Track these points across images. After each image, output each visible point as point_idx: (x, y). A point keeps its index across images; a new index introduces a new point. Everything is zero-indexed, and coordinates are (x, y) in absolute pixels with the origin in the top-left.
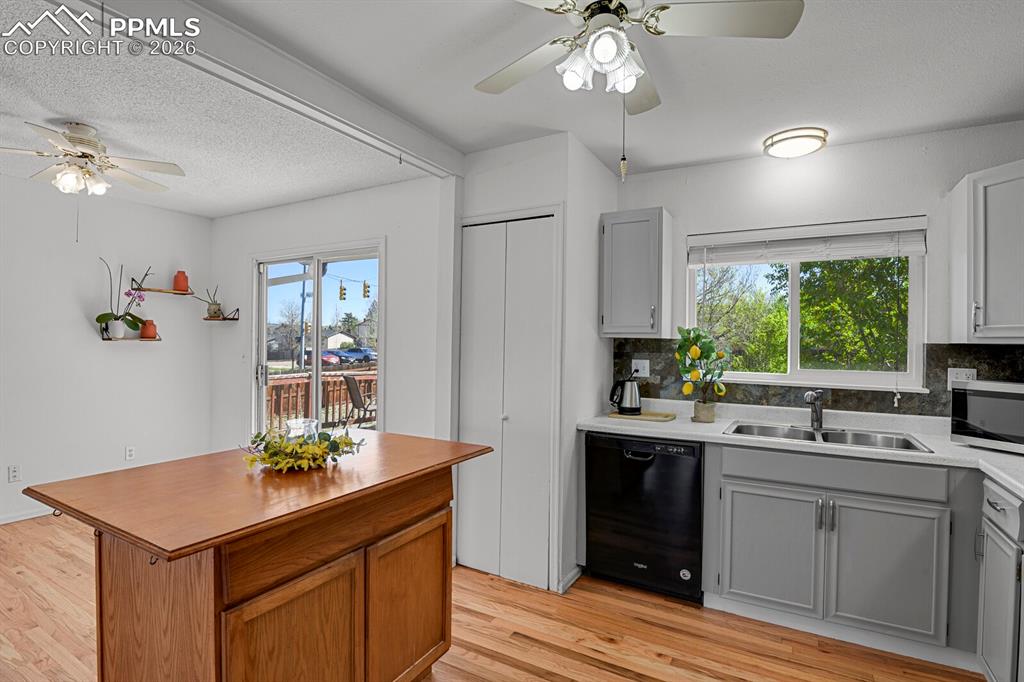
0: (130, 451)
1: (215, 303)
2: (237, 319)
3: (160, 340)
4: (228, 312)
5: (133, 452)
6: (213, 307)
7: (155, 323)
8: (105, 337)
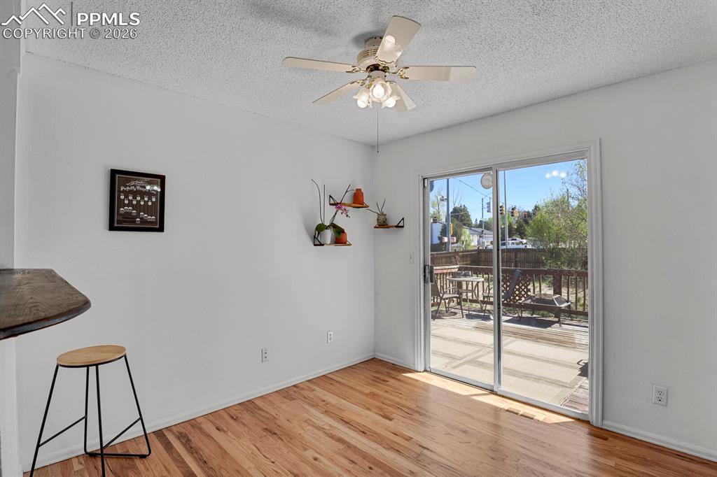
0: (330, 335)
1: (382, 214)
2: (403, 227)
3: (350, 245)
4: (394, 221)
5: (332, 337)
6: (382, 217)
7: (345, 231)
8: (317, 243)
